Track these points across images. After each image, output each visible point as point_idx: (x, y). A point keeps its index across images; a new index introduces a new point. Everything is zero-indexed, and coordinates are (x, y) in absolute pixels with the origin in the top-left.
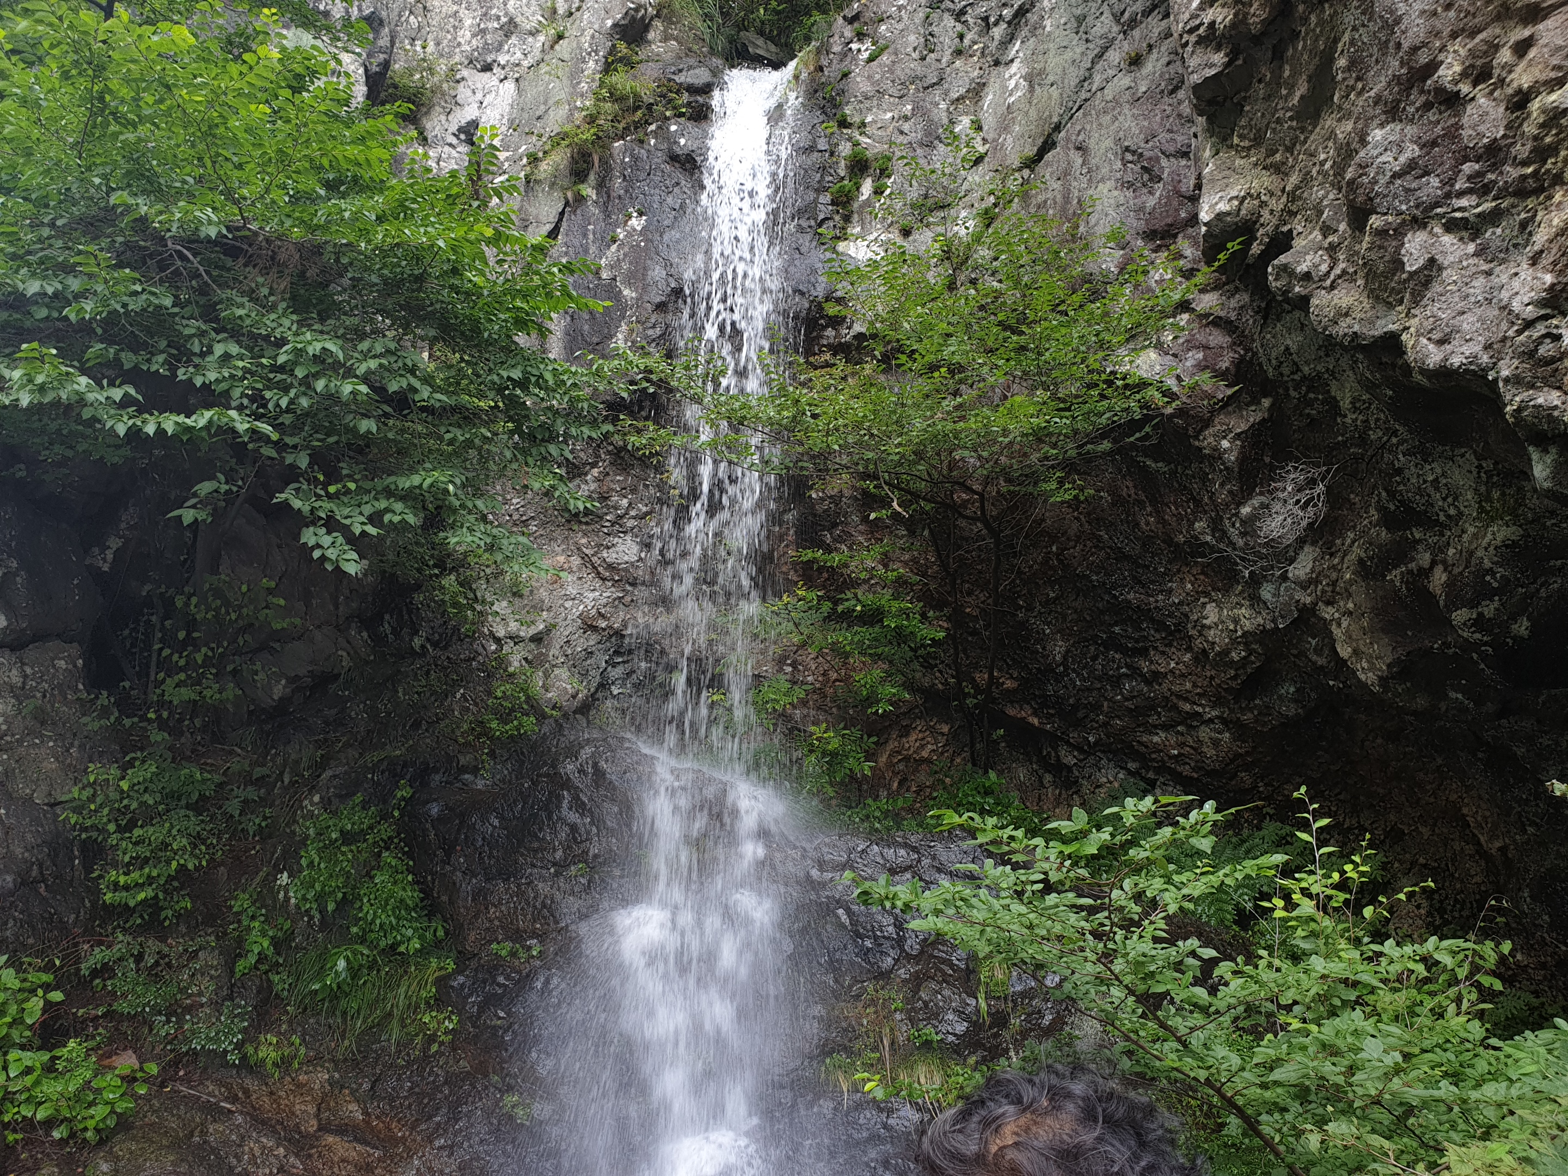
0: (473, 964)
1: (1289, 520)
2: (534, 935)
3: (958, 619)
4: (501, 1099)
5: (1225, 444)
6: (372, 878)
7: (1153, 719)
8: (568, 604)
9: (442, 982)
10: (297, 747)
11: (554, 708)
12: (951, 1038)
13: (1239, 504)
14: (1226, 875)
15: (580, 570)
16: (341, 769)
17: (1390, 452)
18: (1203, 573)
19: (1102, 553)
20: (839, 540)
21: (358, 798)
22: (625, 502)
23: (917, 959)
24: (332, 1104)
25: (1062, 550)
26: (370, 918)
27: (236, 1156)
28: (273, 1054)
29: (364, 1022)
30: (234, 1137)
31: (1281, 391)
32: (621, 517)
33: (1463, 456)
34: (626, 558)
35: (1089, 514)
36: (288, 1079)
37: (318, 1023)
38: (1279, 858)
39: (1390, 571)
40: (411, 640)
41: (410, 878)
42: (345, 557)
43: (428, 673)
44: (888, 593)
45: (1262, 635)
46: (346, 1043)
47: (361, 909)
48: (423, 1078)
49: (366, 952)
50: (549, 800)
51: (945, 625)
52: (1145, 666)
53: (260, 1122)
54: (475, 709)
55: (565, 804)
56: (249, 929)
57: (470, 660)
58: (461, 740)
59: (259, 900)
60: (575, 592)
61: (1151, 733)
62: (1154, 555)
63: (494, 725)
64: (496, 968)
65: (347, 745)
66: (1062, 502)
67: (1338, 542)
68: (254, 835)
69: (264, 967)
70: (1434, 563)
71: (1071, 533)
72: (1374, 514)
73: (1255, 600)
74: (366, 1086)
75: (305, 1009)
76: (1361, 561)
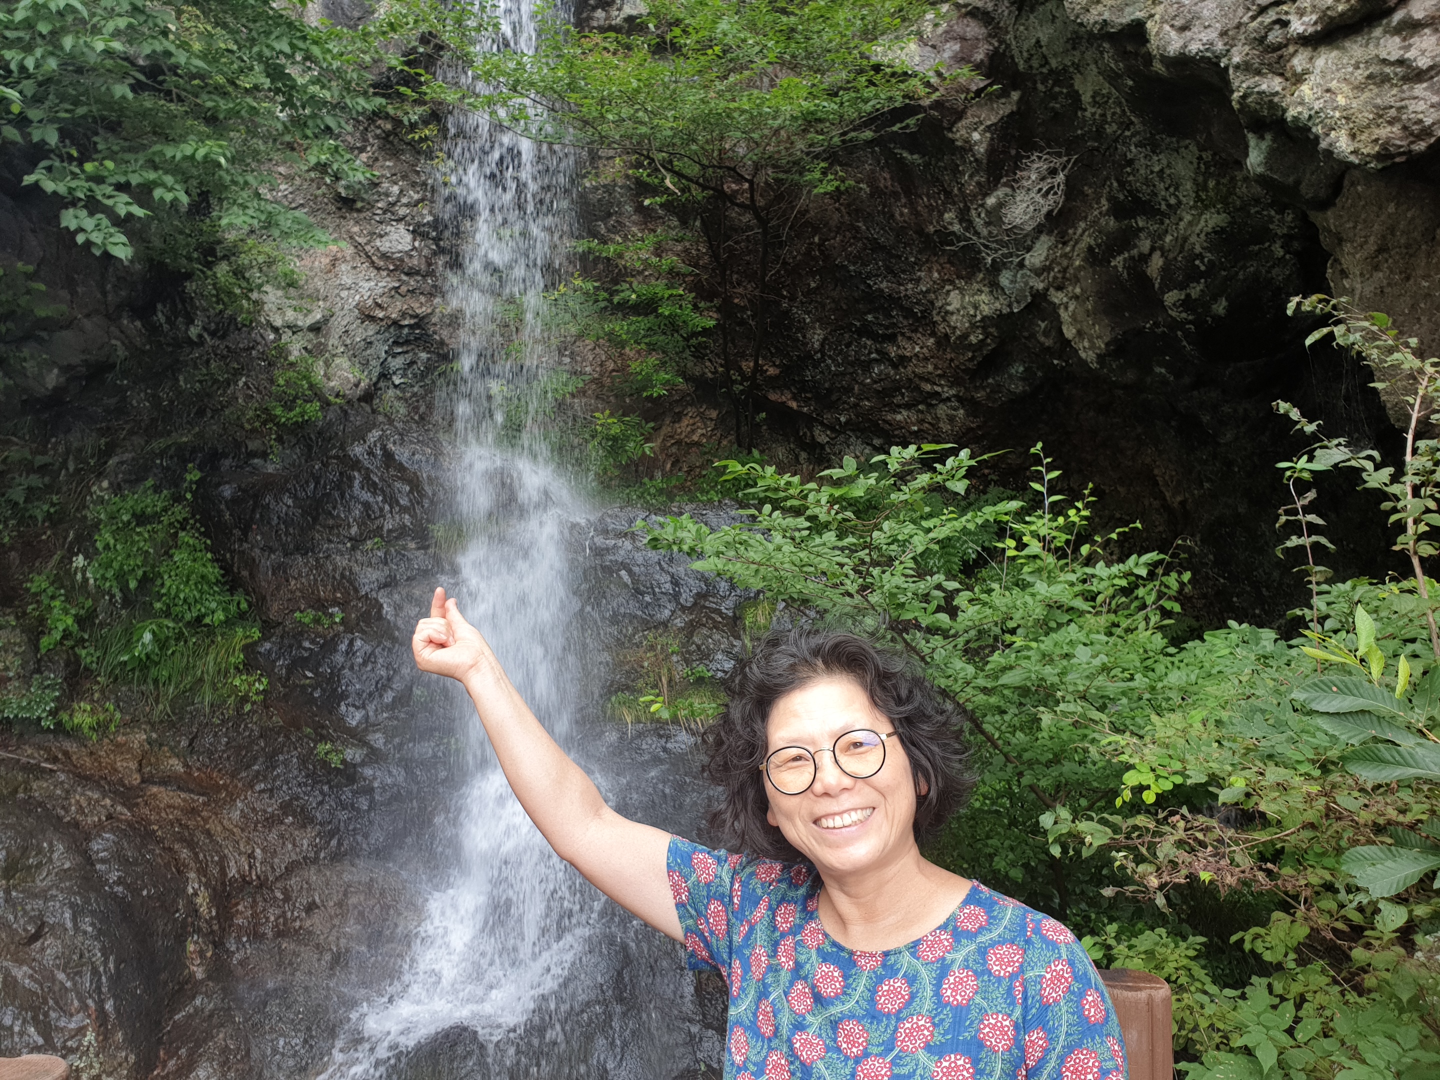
0: (279, 631)
1: (1032, 208)
2: (335, 603)
3: (727, 310)
4: (315, 747)
5: (976, 136)
6: (171, 556)
7: (897, 400)
8: (344, 294)
9: (249, 649)
10: (79, 435)
11: (337, 396)
12: (720, 674)
13: (986, 195)
14: (968, 521)
15: (353, 259)
16: (127, 456)
17: (1124, 143)
18: (949, 262)
19: (860, 244)
20: (613, 230)
21: (150, 482)
22: (395, 189)
23: (690, 609)
24: (153, 760)
25: (823, 241)
26: (173, 592)
27: (63, 807)
28: (89, 720)
29: (176, 687)
30: (59, 792)
31: (1029, 84)
32: (393, 204)
33: (1186, 147)
34: (400, 247)
35: (849, 205)
36: (106, 740)
37: (130, 690)
38: (1015, 505)
39: (1114, 257)
40: (187, 329)
41: (209, 555)
42: (112, 240)
43: (208, 362)
44: (662, 283)
45: (1000, 320)
46: (161, 707)
47: (163, 585)
48: (239, 734)
49: (171, 625)
50: (341, 481)
51: (715, 315)
52: (893, 351)
53: (83, 778)
54: (258, 397)
55: (357, 483)
56: (50, 608)
57: (249, 349)
58: (247, 426)
59: (57, 581)
60: (349, 282)
61: (895, 412)
62: (906, 245)
63: (278, 411)
64: (301, 634)
65: (131, 433)
66: (826, 194)
67: (1071, 231)
68: (44, 522)
69: (69, 643)
70: (1153, 249)
71: (833, 223)
72: (1105, 204)
73: (994, 286)
74: (184, 743)
75: (116, 679)
76: (1090, 249)
